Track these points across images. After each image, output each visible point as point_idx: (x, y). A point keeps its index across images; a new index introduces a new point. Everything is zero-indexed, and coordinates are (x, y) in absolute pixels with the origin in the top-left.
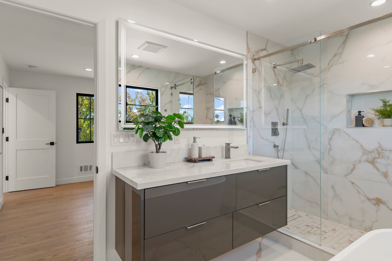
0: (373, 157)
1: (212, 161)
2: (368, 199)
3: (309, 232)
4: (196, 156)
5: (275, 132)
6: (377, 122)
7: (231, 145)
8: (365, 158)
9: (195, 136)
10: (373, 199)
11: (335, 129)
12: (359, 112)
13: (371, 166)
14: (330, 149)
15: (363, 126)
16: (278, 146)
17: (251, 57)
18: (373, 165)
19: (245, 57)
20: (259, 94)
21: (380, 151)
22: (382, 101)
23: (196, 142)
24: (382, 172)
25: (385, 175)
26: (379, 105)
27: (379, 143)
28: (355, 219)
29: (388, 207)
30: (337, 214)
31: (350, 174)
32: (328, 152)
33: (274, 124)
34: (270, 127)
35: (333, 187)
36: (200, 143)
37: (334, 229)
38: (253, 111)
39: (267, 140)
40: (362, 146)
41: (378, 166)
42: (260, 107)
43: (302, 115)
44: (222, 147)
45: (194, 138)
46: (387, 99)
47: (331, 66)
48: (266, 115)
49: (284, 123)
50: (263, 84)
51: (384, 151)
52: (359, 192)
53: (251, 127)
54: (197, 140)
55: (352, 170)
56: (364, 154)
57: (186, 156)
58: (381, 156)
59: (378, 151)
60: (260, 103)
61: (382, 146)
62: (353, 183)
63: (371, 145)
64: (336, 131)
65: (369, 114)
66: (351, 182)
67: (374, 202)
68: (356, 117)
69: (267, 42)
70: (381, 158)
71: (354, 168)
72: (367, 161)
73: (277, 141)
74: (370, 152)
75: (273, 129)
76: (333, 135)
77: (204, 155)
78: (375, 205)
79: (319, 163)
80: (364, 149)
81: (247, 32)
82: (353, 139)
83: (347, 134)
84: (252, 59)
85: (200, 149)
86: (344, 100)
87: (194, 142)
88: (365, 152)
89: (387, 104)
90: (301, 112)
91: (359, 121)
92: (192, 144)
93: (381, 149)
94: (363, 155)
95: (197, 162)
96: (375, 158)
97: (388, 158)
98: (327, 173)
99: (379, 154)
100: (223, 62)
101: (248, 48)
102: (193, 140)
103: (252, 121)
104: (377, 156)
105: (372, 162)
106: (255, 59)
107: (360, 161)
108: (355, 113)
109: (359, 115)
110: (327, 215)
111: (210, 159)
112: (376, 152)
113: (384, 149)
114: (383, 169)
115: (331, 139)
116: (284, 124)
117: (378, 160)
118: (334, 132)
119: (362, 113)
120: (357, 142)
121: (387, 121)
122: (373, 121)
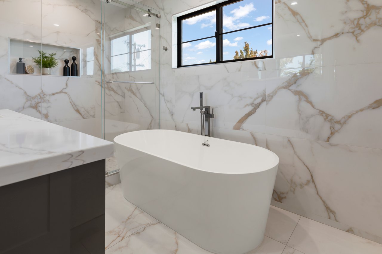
0: (37, 101)
6: (36, 70)
8: (28, 104)
12: (21, 59)
13: (34, 111)
15: (26, 73)
18: (36, 109)
21: (42, 96)
22: (40, 52)
24: (43, 114)
25: (46, 116)
26: (37, 55)
27: (42, 89)
40: (25, 92)
41: (40, 109)
46: (44, 52)
51: (45, 96)
56: (27, 100)
58: (43, 100)
59: (41, 96)
61: (43, 91)
63: (34, 92)
65: (29, 63)
68: (17, 64)
70: (43, 102)
72: (31, 106)
74: (34, 98)
80: (28, 95)
82: (16, 86)
83: (8, 80)
88: (29, 98)
89: (44, 55)
94: (27, 102)
96: (38, 103)
97: (49, 101)
99: (41, 98)
104: (39, 101)
105: (35, 107)
107: (24, 107)
109: (19, 62)
112: (39, 97)
113: (46, 94)
114: (44, 111)
117: (41, 104)
119: (23, 60)
120: (21, 89)
121: (47, 70)
122: (33, 69)
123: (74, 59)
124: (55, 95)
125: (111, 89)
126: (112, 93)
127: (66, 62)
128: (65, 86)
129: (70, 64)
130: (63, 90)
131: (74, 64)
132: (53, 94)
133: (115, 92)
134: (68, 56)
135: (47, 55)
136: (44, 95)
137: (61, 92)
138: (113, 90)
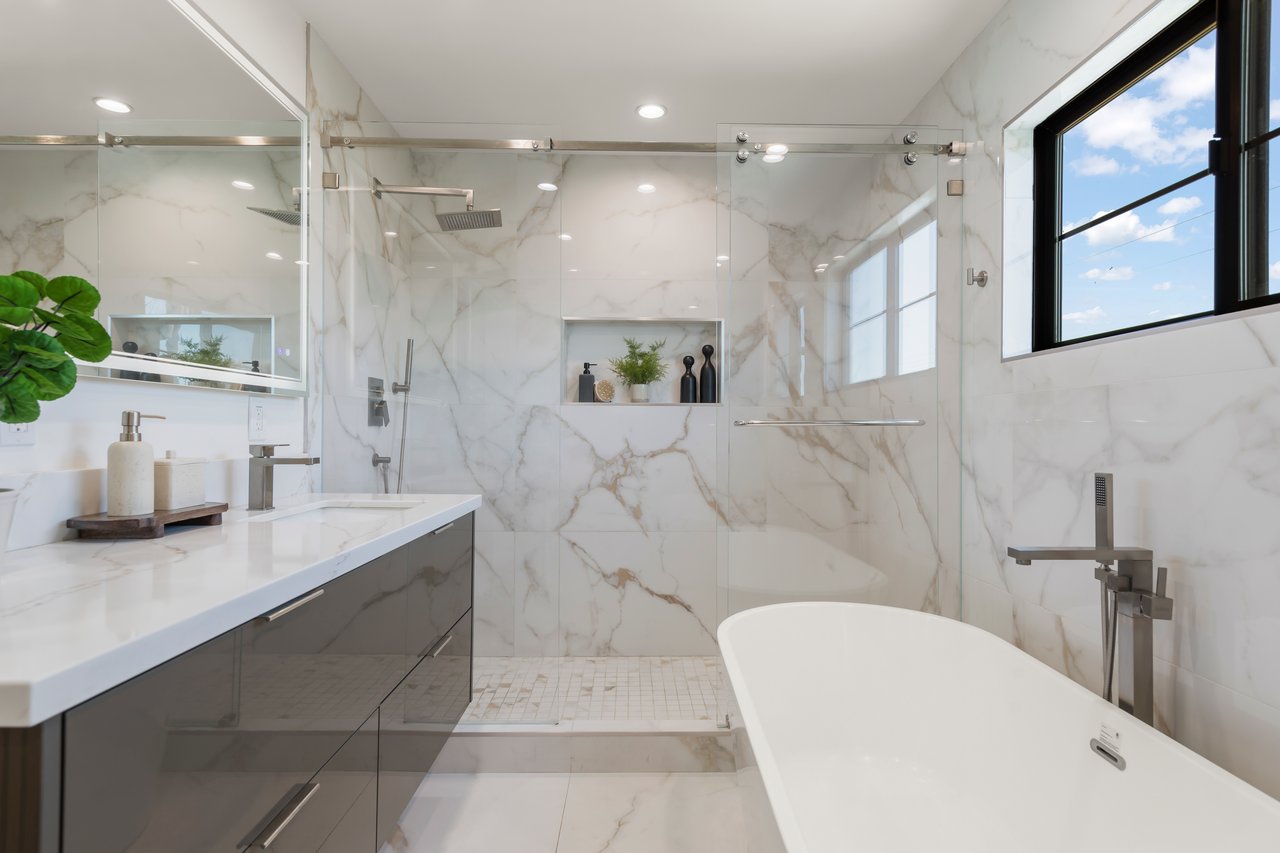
0: (616, 472)
1: (220, 522)
2: (604, 576)
4: (141, 504)
5: (378, 413)
6: (619, 391)
8: (598, 478)
9: (132, 408)
10: (614, 574)
11: (534, 407)
12: (587, 366)
13: (608, 496)
14: (521, 462)
15: (594, 399)
16: (387, 461)
18: (615, 493)
19: (304, 118)
20: (340, 272)
21: (628, 460)
22: (628, 343)
23: (140, 440)
24: (631, 507)
25: (637, 513)
26: (622, 353)
27: (627, 441)
28: (576, 634)
29: (641, 586)
30: (536, 635)
31: (567, 522)
32: (517, 471)
33: (376, 387)
34: (364, 394)
35: (527, 565)
36: (155, 440)
37: (540, 676)
38: (325, 331)
39: (358, 437)
40: (593, 449)
41: (623, 492)
42: (343, 321)
43: (445, 364)
45: (128, 417)
46: (638, 341)
47: (526, 237)
48: (359, 349)
49: (395, 384)
50: (351, 239)
51: (634, 459)
52: (586, 564)
53: (317, 386)
54: (145, 428)
55: (573, 511)
56: (597, 468)
58: (629, 470)
59: (624, 460)
60: (342, 307)
61: (631, 447)
62: (574, 544)
63: (610, 448)
64: (535, 412)
65: (605, 374)
66: (569, 541)
67: (614, 580)
68: (581, 376)
69: (361, 98)
70: (629, 475)
71: (577, 505)
72: (604, 485)
73: (384, 439)
74: (609, 463)
75: (372, 404)
76: (528, 424)
77: (181, 501)
78: (617, 587)
79: (493, 504)
80: (597, 457)
82: (575, 434)
83: (561, 419)
84: (323, 135)
85: (161, 472)
86: (557, 332)
87: (128, 437)
88: (601, 463)
89: (637, 350)
90: (441, 354)
91: (586, 389)
92: (114, 454)
93: (629, 454)
94: (595, 472)
95: (159, 533)
96: (618, 477)
97: (642, 473)
98: (513, 530)
99: (626, 465)
101: (311, 90)
102: (121, 429)
103: (320, 366)
104: (622, 471)
105: (613, 487)
106: (337, 142)
107: (589, 486)
108: (576, 368)
109: (585, 372)
110: (512, 644)
111: (211, 516)
112: (621, 461)
113: (635, 453)
114: (632, 500)
115: (524, 434)
116: (396, 389)
117: (625, 481)
118: (531, 416)
119: (591, 369)
120: (584, 439)
121: (640, 389)
122: (612, 388)
123: (708, 352)
124: (658, 458)
125: (816, 440)
126: (822, 453)
127: (688, 362)
128: (680, 432)
129: (696, 369)
130: (676, 443)
131: (707, 366)
132: (653, 455)
133: (831, 450)
134: (692, 346)
135: (645, 349)
136: (632, 456)
137: (671, 449)
138: (823, 443)
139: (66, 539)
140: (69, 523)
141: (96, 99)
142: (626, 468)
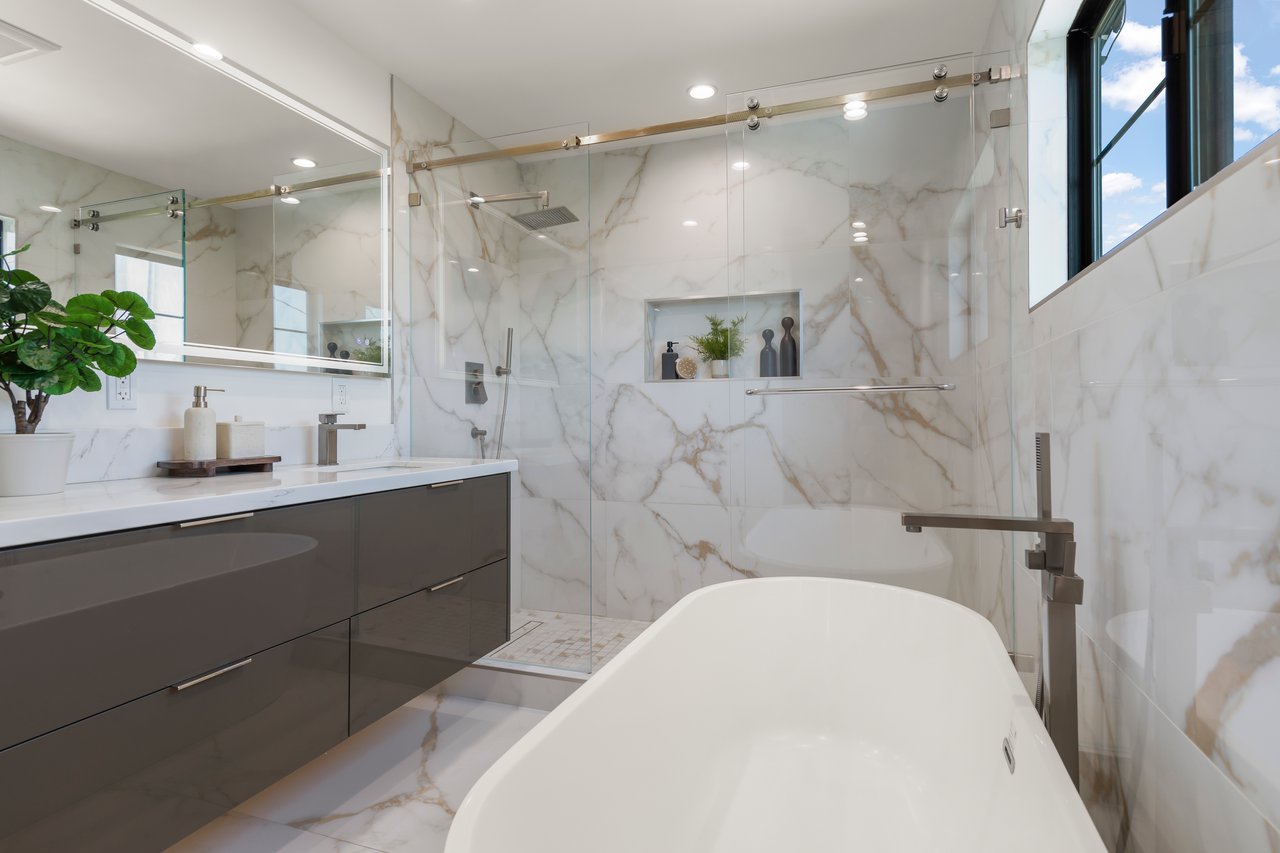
0: (696, 448)
1: (271, 470)
2: (686, 547)
3: (563, 655)
4: (204, 450)
5: (475, 393)
6: (702, 367)
7: (340, 421)
8: (680, 451)
9: (201, 384)
10: (696, 546)
11: (622, 385)
12: (670, 344)
13: (688, 469)
14: (611, 437)
15: (677, 377)
16: (484, 433)
17: (405, 156)
18: (695, 467)
19: (385, 153)
20: (430, 274)
21: (707, 435)
22: (711, 320)
23: (206, 406)
24: (710, 481)
25: (716, 487)
26: (705, 330)
27: (705, 416)
28: (661, 602)
29: (721, 559)
30: (625, 598)
31: (652, 493)
32: (607, 445)
33: (474, 369)
34: (461, 376)
35: (616, 533)
36: (219, 408)
37: (620, 635)
38: (412, 324)
39: (453, 413)
40: (674, 424)
41: (703, 466)
42: (434, 315)
43: (546, 349)
44: (309, 431)
45: (198, 389)
46: (719, 318)
47: (613, 227)
48: (452, 340)
49: (499, 368)
50: (440, 247)
51: (713, 434)
52: (669, 535)
53: (404, 371)
54: (210, 398)
55: (656, 484)
56: (678, 443)
57: (162, 457)
58: (708, 445)
59: (704, 434)
60: (432, 303)
61: (710, 421)
62: (658, 515)
63: (690, 423)
64: (623, 389)
65: (688, 351)
66: (654, 512)
67: (695, 552)
68: (663, 355)
69: (453, 126)
70: (709, 450)
71: (660, 478)
72: (685, 459)
73: (483, 416)
74: (690, 438)
75: (469, 384)
76: (616, 401)
77: (238, 452)
78: (698, 559)
79: (587, 475)
80: (679, 432)
81: (392, 76)
82: (658, 410)
83: (645, 397)
84: (408, 164)
85: (222, 431)
86: (640, 314)
87: (197, 404)
88: (682, 438)
89: (719, 327)
90: (543, 340)
91: (669, 367)
92: (188, 414)
93: (709, 429)
94: (677, 446)
95: (210, 474)
96: (698, 451)
97: (721, 447)
98: (604, 499)
99: (705, 440)
100: (304, 163)
101: (396, 128)
102: (193, 399)
103: (408, 353)
104: (702, 445)
105: (693, 461)
106: (418, 167)
107: (671, 459)
108: (660, 347)
109: (668, 351)
110: (605, 605)
111: (263, 465)
112: (700, 436)
113: (715, 428)
114: (711, 474)
115: (612, 410)
116: (499, 372)
117: (705, 455)
118: (619, 394)
119: (674, 347)
120: (666, 415)
121: (720, 364)
122: (694, 365)
123: (789, 324)
124: (738, 434)
125: (907, 414)
126: (914, 428)
127: (768, 335)
128: (758, 406)
129: (776, 342)
130: (754, 417)
131: (787, 338)
132: (732, 430)
133: (925, 424)
134: (773, 319)
135: (727, 325)
136: (712, 430)
137: (749, 424)
138: (913, 416)
139: (160, 476)
140: (158, 465)
141: (293, 159)
142: (706, 442)
